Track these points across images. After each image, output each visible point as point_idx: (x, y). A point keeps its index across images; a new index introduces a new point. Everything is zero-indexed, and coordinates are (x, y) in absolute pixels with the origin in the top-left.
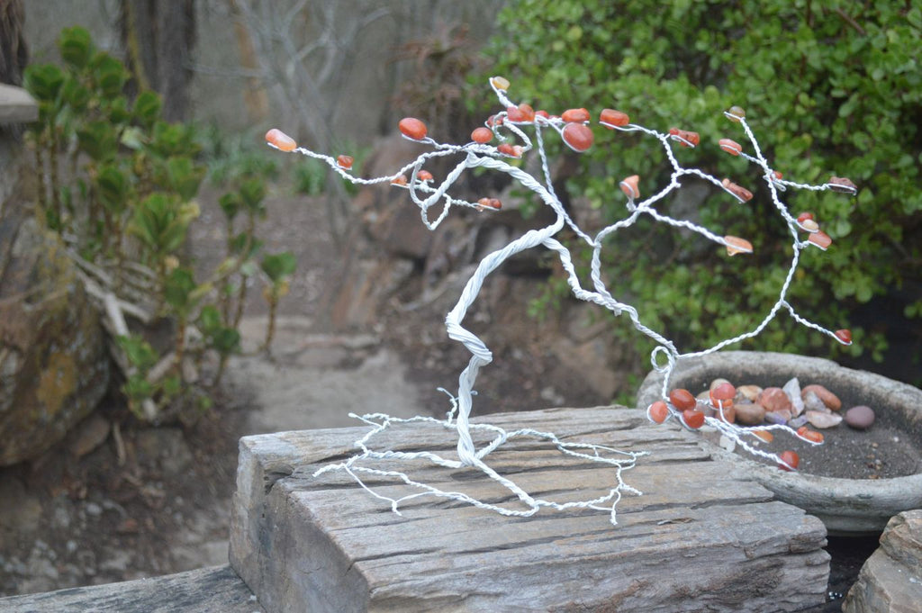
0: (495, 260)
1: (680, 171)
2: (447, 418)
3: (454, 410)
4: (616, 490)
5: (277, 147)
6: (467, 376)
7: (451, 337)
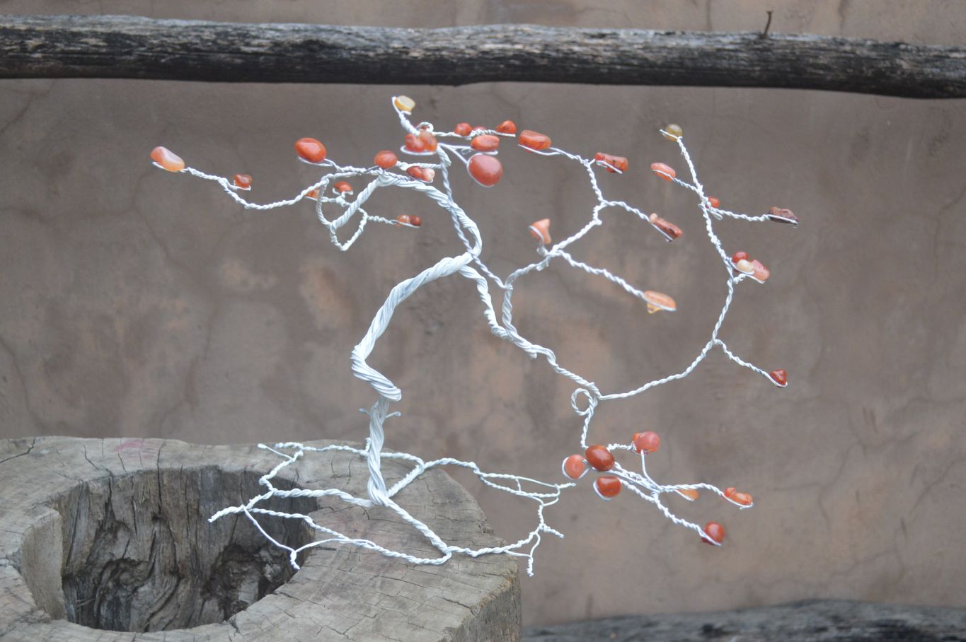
0: (407, 288)
1: (604, 203)
4: (536, 533)
5: (161, 166)
7: (358, 376)
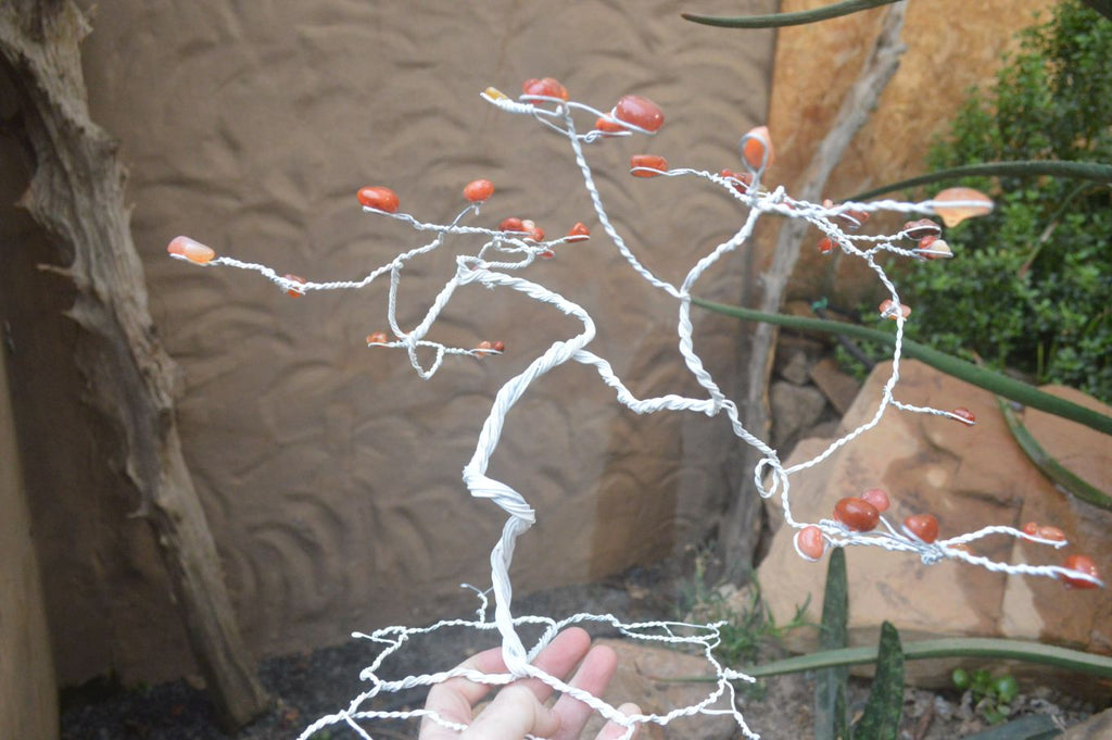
0: (515, 388)
2: (477, 618)
3: (485, 605)
4: (725, 681)
5: (183, 257)
6: (501, 551)
7: (474, 494)
